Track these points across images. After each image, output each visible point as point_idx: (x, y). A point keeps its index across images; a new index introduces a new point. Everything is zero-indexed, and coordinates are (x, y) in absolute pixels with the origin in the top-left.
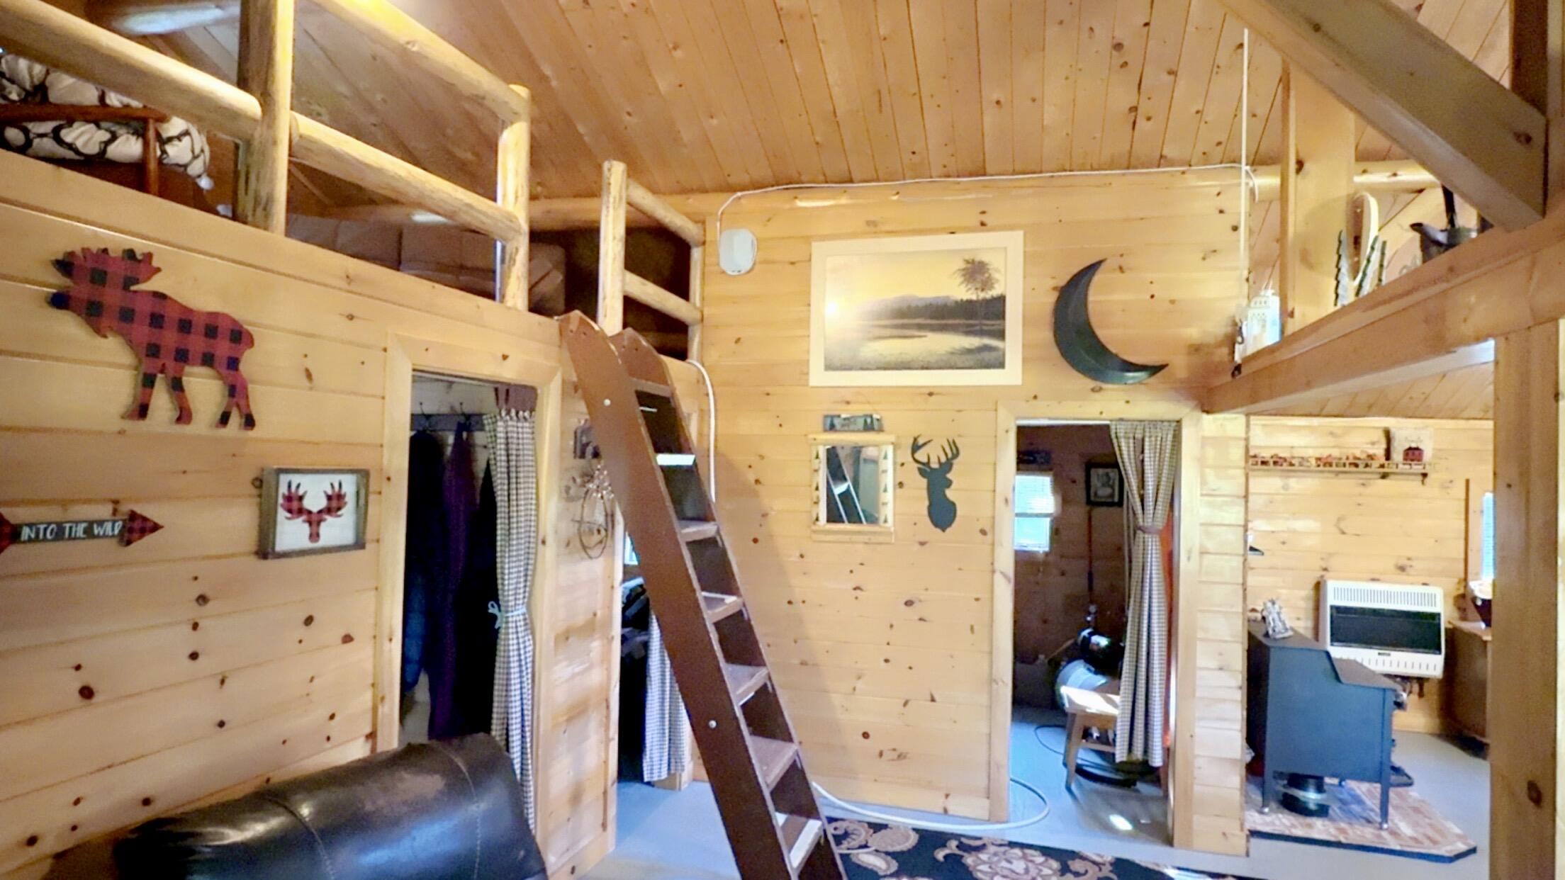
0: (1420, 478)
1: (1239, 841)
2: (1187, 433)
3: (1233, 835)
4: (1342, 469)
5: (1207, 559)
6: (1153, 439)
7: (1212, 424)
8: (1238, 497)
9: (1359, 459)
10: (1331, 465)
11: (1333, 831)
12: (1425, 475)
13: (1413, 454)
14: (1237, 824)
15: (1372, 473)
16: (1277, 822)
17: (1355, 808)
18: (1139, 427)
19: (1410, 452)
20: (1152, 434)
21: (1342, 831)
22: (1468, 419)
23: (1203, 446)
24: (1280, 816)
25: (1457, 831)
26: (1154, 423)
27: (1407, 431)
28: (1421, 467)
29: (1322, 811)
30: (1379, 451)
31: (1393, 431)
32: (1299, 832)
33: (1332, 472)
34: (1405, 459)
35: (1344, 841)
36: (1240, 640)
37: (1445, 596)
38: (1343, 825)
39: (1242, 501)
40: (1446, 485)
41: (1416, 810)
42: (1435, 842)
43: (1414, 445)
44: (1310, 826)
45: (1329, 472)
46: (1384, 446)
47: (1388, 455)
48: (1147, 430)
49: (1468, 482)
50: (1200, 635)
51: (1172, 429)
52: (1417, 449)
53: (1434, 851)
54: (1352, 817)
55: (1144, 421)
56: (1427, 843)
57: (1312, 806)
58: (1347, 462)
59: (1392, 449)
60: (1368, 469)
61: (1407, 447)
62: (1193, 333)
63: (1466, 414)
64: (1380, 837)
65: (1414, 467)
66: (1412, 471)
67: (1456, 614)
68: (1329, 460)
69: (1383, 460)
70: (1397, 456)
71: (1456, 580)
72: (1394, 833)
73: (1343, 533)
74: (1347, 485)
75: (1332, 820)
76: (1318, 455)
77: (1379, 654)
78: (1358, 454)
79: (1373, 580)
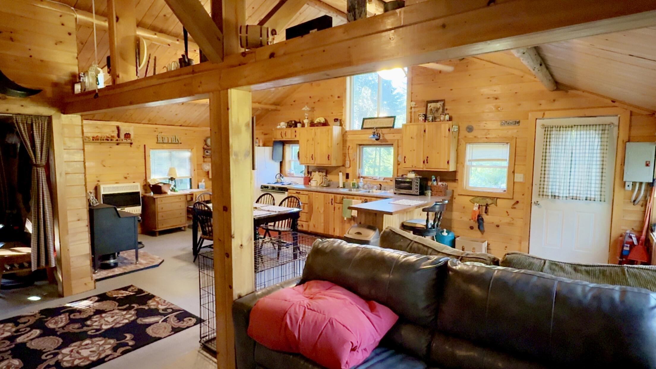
0: (130, 144)
1: (91, 284)
2: (55, 122)
3: (89, 283)
4: (102, 141)
5: (68, 176)
6: (37, 124)
7: (66, 118)
8: (80, 150)
9: (108, 137)
10: (98, 140)
11: (122, 270)
12: (131, 144)
13: (127, 136)
14: (90, 278)
15: (114, 143)
16: (102, 274)
17: (125, 261)
18: (29, 118)
20: (37, 122)
21: (124, 269)
22: (144, 124)
23: (63, 128)
24: (102, 272)
25: (158, 257)
26: (38, 117)
27: (125, 127)
28: (130, 140)
29: (116, 265)
30: (115, 134)
31: (120, 127)
32: (111, 274)
33: (99, 143)
34: (125, 138)
35: (126, 271)
36: (85, 207)
37: (141, 186)
38: (124, 267)
39: (82, 151)
40: (138, 148)
41: (144, 256)
42: (153, 262)
43: (128, 133)
44: (113, 271)
45: (97, 142)
46: (117, 133)
47: (119, 136)
48: (34, 120)
49: (145, 146)
50: (68, 208)
51: (47, 120)
52: (129, 134)
53: (154, 264)
54: (125, 264)
55: (32, 115)
56: (151, 263)
57: (112, 265)
58: (105, 139)
59: (120, 134)
60: (112, 141)
61: (125, 133)
62: (54, 77)
63: (143, 122)
64: (137, 266)
65: (128, 140)
66: (128, 142)
67: (144, 192)
68: (98, 138)
69: (117, 138)
70: (122, 136)
71: (143, 180)
72: (141, 264)
74: (105, 148)
75: (120, 267)
76: (92, 136)
77: (121, 209)
78: (108, 136)
79: (116, 183)
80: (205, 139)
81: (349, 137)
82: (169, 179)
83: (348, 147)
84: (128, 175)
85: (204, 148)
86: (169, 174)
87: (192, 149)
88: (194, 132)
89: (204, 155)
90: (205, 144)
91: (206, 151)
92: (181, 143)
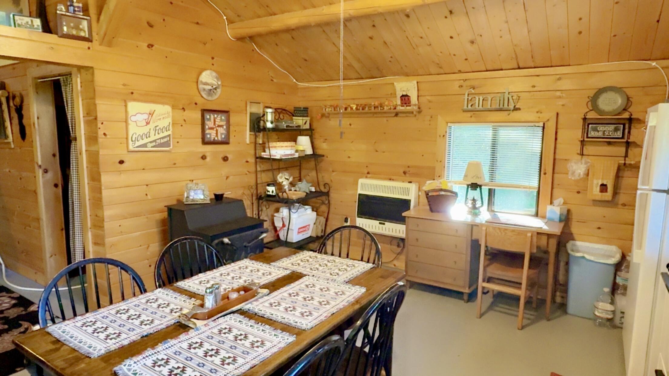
13: (405, 99)
15: (390, 113)
27: (402, 85)
28: (410, 108)
31: (395, 85)
34: (402, 103)
52: (407, 96)
61: (401, 94)
65: (407, 108)
70: (398, 101)
73: (377, 151)
77: (380, 223)
79: (390, 179)
80: (592, 93)
84: (409, 169)
85: (585, 120)
86: (468, 176)
87: (546, 121)
88: (559, 79)
89: (583, 136)
90: (591, 109)
91: (590, 126)
92: (519, 109)
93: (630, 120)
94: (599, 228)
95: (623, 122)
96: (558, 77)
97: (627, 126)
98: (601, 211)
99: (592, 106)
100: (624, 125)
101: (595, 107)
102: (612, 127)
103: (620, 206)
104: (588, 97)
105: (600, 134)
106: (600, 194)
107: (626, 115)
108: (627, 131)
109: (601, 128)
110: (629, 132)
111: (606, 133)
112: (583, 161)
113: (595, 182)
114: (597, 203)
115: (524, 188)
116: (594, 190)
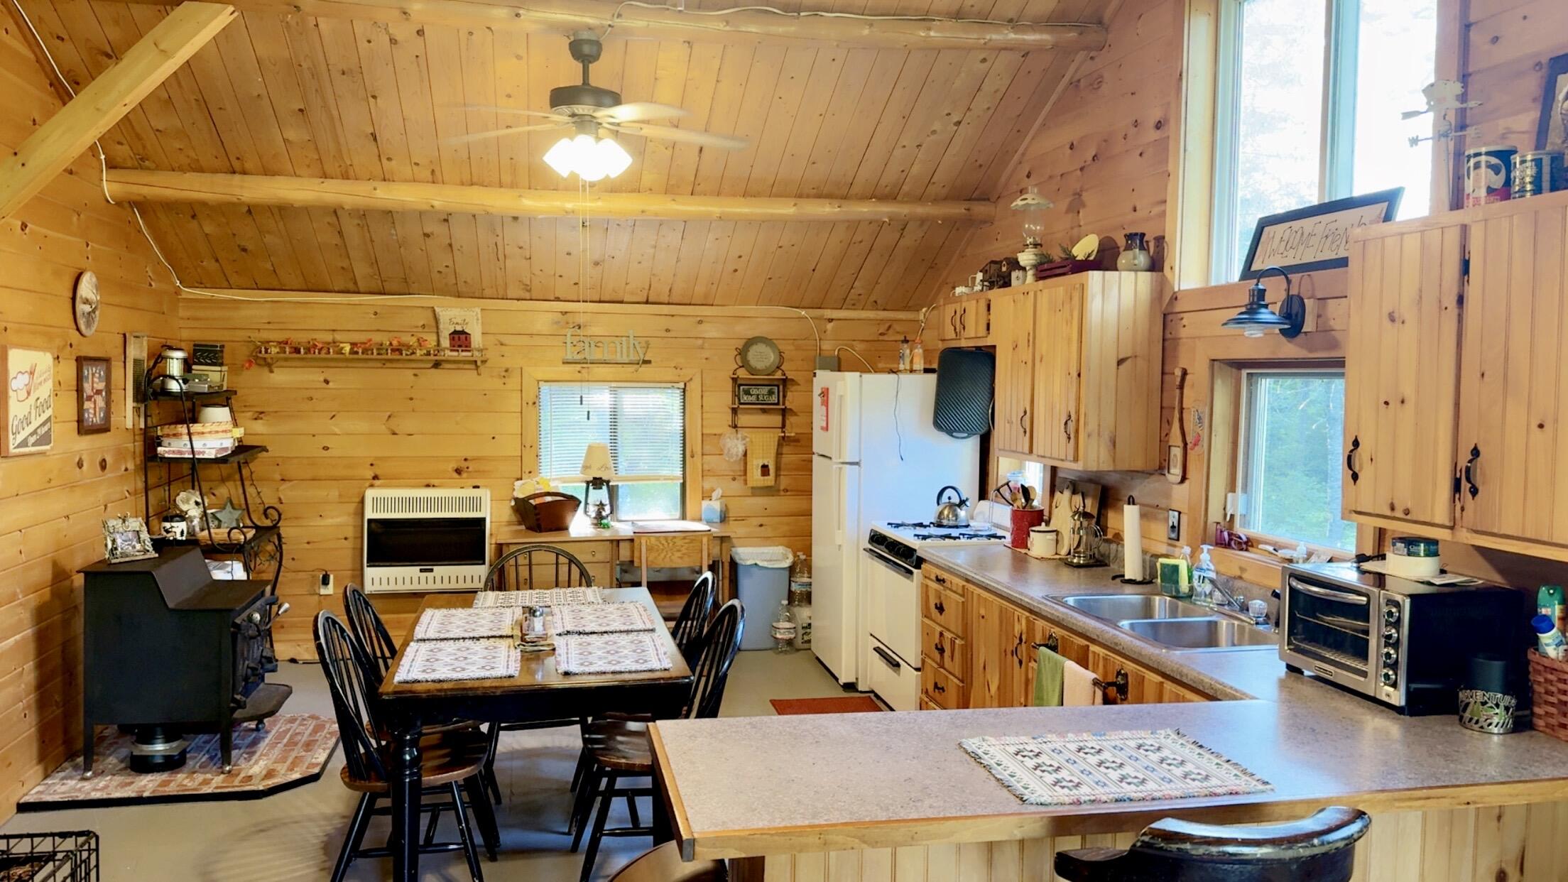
0: (472, 366)
4: (385, 356)
9: (404, 344)
10: (370, 352)
12: (476, 363)
13: (460, 338)
15: (423, 362)
19: (456, 336)
22: (514, 299)
24: (107, 778)
27: (451, 312)
28: (471, 354)
31: (439, 311)
33: (375, 360)
34: (454, 345)
40: (504, 375)
43: (459, 328)
45: (370, 360)
46: (434, 329)
49: (521, 370)
52: (463, 332)
58: (390, 349)
60: (414, 358)
61: (454, 330)
63: (511, 293)
65: (464, 354)
66: (462, 358)
68: (368, 346)
70: (443, 341)
72: (234, 775)
73: (394, 434)
76: (352, 340)
77: (421, 571)
79: (428, 486)
80: (740, 344)
81: (1189, 326)
82: (588, 483)
83: (1178, 373)
84: (466, 464)
85: (734, 380)
86: (586, 467)
87: (688, 381)
88: (700, 322)
89: (733, 403)
90: (741, 365)
91: (741, 388)
92: (649, 362)
93: (785, 381)
94: (761, 525)
95: (776, 383)
96: (699, 319)
97: (781, 387)
98: (761, 501)
99: (742, 362)
100: (778, 386)
101: (745, 364)
102: (765, 390)
103: (782, 493)
104: (736, 349)
105: (753, 399)
106: (762, 478)
107: (778, 375)
108: (781, 394)
109: (754, 391)
110: (784, 396)
111: (761, 398)
112: (739, 436)
113: (755, 462)
114: (758, 491)
115: (665, 479)
116: (755, 473)
